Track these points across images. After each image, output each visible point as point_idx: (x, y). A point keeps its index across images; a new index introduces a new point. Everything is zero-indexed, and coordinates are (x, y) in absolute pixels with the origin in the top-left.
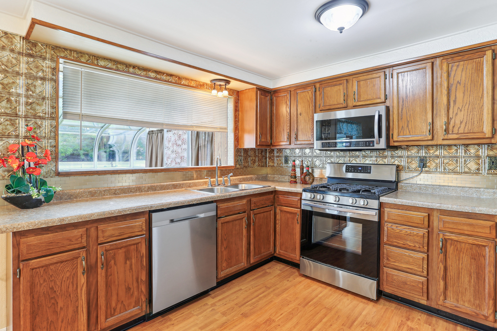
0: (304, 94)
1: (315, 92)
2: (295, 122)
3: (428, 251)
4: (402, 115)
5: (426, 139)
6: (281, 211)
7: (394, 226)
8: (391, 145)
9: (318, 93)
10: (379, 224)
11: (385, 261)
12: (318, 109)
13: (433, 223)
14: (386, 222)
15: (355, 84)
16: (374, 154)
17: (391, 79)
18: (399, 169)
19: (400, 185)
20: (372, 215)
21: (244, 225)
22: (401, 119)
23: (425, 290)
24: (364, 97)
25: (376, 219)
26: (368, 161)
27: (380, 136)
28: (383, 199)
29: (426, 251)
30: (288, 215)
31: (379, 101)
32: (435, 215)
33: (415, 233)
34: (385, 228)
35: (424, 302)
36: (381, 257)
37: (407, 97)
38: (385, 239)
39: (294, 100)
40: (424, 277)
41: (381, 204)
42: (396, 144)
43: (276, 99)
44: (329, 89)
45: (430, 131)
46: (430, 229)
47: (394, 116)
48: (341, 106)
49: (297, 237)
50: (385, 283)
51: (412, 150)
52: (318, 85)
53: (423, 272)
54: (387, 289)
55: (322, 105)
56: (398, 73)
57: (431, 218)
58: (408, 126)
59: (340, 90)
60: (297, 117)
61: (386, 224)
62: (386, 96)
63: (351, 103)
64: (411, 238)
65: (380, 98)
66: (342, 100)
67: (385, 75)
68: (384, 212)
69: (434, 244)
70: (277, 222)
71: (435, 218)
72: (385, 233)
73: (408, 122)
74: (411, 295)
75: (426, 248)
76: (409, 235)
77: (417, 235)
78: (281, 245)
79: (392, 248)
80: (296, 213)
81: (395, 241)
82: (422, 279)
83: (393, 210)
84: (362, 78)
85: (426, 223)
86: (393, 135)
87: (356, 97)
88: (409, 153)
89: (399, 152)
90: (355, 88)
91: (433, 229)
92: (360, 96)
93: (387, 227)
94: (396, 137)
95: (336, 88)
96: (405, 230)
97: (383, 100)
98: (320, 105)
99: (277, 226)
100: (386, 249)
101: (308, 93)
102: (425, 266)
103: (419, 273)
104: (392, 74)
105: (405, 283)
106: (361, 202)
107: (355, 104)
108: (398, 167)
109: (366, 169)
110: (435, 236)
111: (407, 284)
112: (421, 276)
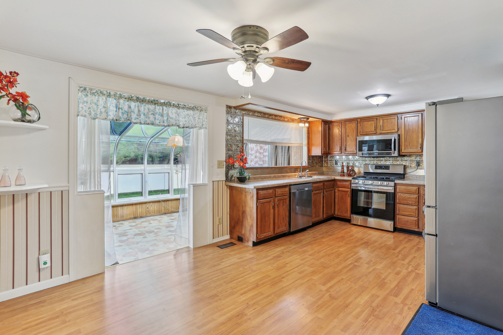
0: (350, 124)
1: (357, 124)
2: (345, 140)
3: (418, 205)
4: (406, 139)
5: (419, 152)
6: (338, 190)
7: (402, 194)
8: (400, 154)
9: (359, 125)
10: (394, 194)
11: (398, 212)
12: (359, 134)
13: (420, 192)
14: (398, 192)
15: (381, 121)
16: (391, 159)
17: (401, 120)
18: (405, 167)
19: (406, 176)
20: (391, 189)
21: (322, 197)
22: (406, 141)
23: (417, 224)
24: (386, 128)
25: (393, 191)
26: (388, 163)
27: (395, 150)
28: (397, 181)
29: (417, 205)
30: (343, 193)
31: (394, 131)
32: (421, 188)
33: (412, 197)
34: (398, 196)
35: (417, 230)
36: (395, 211)
37: (409, 130)
38: (398, 201)
39: (344, 128)
40: (417, 217)
41: (395, 184)
42: (403, 154)
43: (332, 127)
44: (366, 123)
45: (420, 148)
46: (419, 195)
47: (403, 140)
48: (373, 133)
49: (348, 204)
50: (397, 223)
51: (412, 157)
52: (359, 120)
53: (416, 215)
54: (399, 226)
55: (362, 131)
56: (405, 117)
57: (420, 189)
58: (409, 145)
59: (372, 124)
60: (346, 138)
61: (398, 194)
62: (398, 128)
63: (378, 131)
64: (410, 199)
65: (395, 130)
66: (373, 130)
67: (398, 118)
68: (397, 188)
69: (421, 202)
70: (336, 197)
71: (421, 189)
72: (398, 198)
73: (410, 143)
74: (410, 227)
75: (417, 204)
76: (409, 198)
77: (413, 198)
78: (338, 210)
79: (401, 205)
80: (348, 191)
81: (403, 202)
82: (415, 219)
83: (401, 187)
84: (385, 118)
85: (417, 192)
86: (401, 149)
87: (382, 129)
88: (411, 159)
89: (406, 158)
90: (381, 123)
91: (420, 195)
92: (384, 128)
93: (398, 195)
94: (403, 150)
95: (370, 123)
96: (407, 196)
97: (397, 131)
98: (360, 132)
99: (336, 199)
100: (398, 206)
101: (353, 124)
102: (417, 212)
103: (414, 216)
104: (401, 117)
105: (407, 222)
106: (385, 183)
107: (381, 132)
108: (405, 166)
109: (387, 167)
110: (421, 198)
111: (408, 222)
112: (415, 217)
